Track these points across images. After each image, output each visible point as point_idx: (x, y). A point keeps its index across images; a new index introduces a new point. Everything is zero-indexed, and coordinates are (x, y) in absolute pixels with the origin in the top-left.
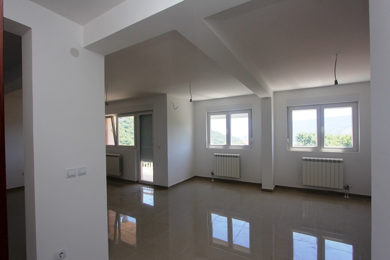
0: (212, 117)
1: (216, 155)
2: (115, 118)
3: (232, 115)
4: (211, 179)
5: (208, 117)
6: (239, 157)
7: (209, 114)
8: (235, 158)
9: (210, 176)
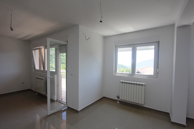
0: (119, 49)
1: (122, 82)
2: (43, 50)
3: (138, 48)
4: (116, 101)
5: (115, 49)
6: (145, 85)
7: (117, 47)
8: (140, 86)
9: (116, 99)
